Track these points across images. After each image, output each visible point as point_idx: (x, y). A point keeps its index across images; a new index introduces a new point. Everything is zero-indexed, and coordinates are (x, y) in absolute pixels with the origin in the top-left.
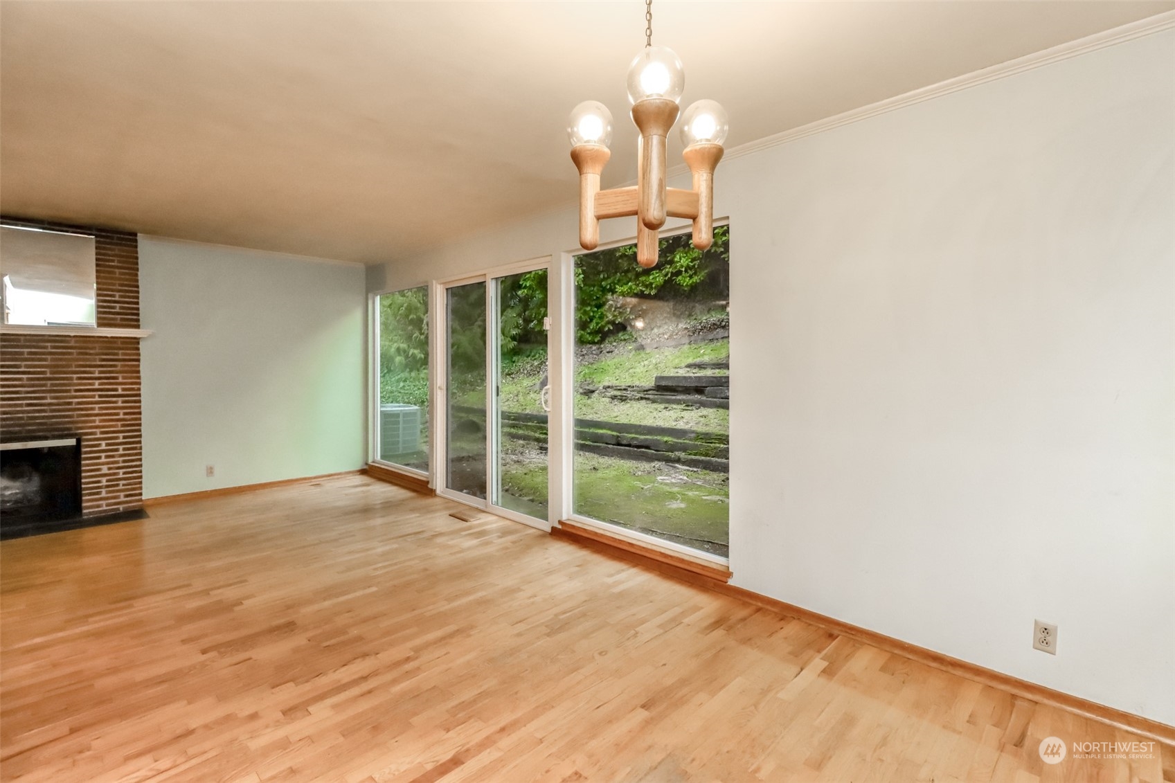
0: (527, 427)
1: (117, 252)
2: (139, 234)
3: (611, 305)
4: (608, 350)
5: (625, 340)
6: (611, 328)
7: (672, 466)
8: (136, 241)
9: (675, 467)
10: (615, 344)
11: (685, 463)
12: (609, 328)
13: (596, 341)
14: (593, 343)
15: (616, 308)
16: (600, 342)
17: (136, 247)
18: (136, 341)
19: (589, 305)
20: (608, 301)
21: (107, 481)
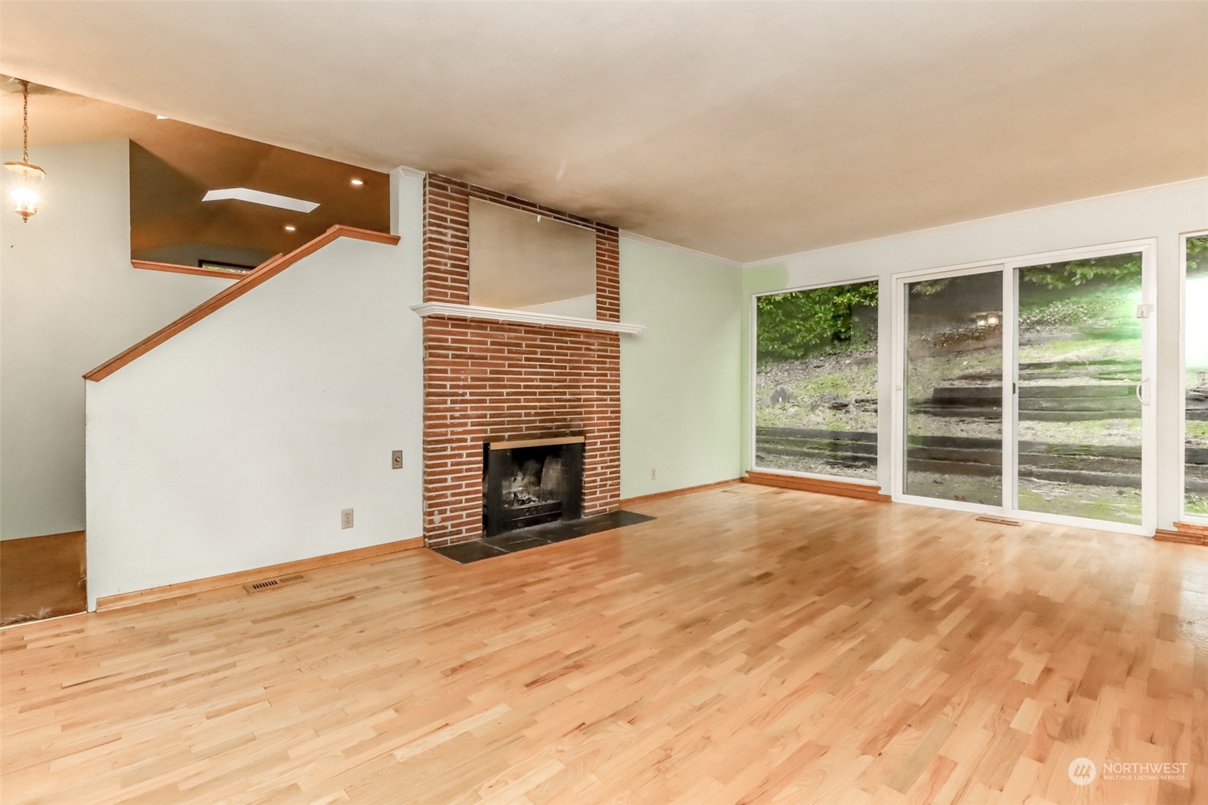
0: (789, 442)
1: (607, 247)
2: (620, 230)
3: (820, 318)
4: (815, 365)
5: (835, 354)
6: (819, 342)
7: (1027, 480)
8: (617, 235)
9: (1031, 481)
10: (822, 358)
11: (1039, 476)
12: (816, 342)
13: (799, 355)
14: (796, 358)
15: (825, 321)
16: (804, 356)
17: (617, 241)
18: (615, 337)
19: (796, 318)
20: (816, 313)
21: (601, 480)
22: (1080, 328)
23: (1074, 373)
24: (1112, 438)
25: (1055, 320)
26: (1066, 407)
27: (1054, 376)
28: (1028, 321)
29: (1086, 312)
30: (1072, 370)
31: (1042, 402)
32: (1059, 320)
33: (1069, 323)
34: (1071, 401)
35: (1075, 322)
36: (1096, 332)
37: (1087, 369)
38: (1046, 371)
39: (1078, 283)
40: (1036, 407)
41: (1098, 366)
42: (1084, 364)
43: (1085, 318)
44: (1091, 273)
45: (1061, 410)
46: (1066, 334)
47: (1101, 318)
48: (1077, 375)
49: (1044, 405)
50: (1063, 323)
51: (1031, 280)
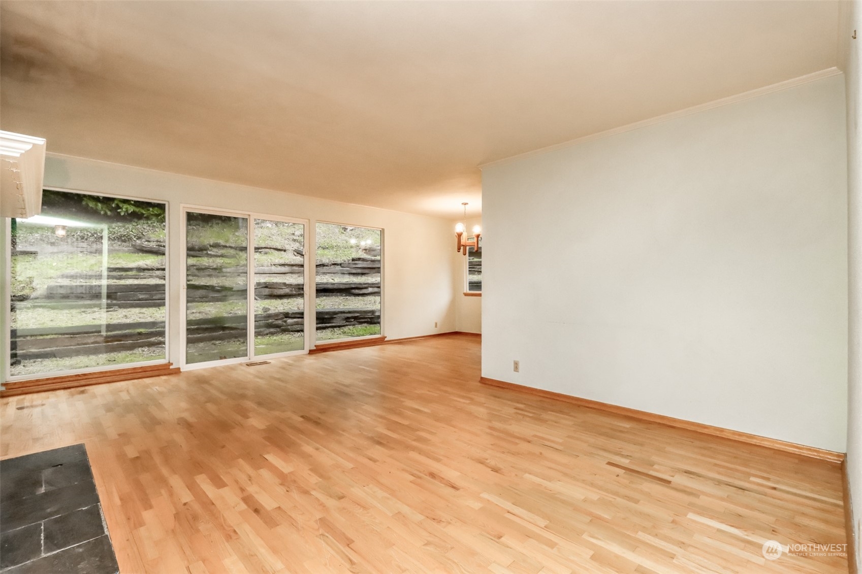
22: (132, 245)
23: (149, 275)
24: (194, 315)
25: (114, 238)
26: (154, 298)
27: (137, 277)
28: (95, 235)
29: (135, 235)
30: (147, 273)
31: (139, 295)
32: (117, 238)
33: (124, 241)
34: (156, 293)
35: (129, 240)
36: (144, 249)
37: (155, 273)
38: (130, 273)
39: (122, 214)
40: (136, 299)
41: (160, 271)
42: (152, 269)
43: (135, 239)
44: (131, 209)
45: (151, 300)
46: (124, 248)
47: (143, 240)
48: (151, 277)
49: (141, 297)
50: (120, 240)
51: (88, 205)
